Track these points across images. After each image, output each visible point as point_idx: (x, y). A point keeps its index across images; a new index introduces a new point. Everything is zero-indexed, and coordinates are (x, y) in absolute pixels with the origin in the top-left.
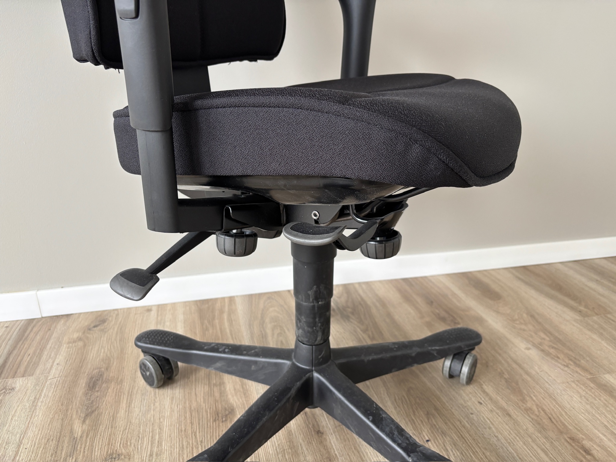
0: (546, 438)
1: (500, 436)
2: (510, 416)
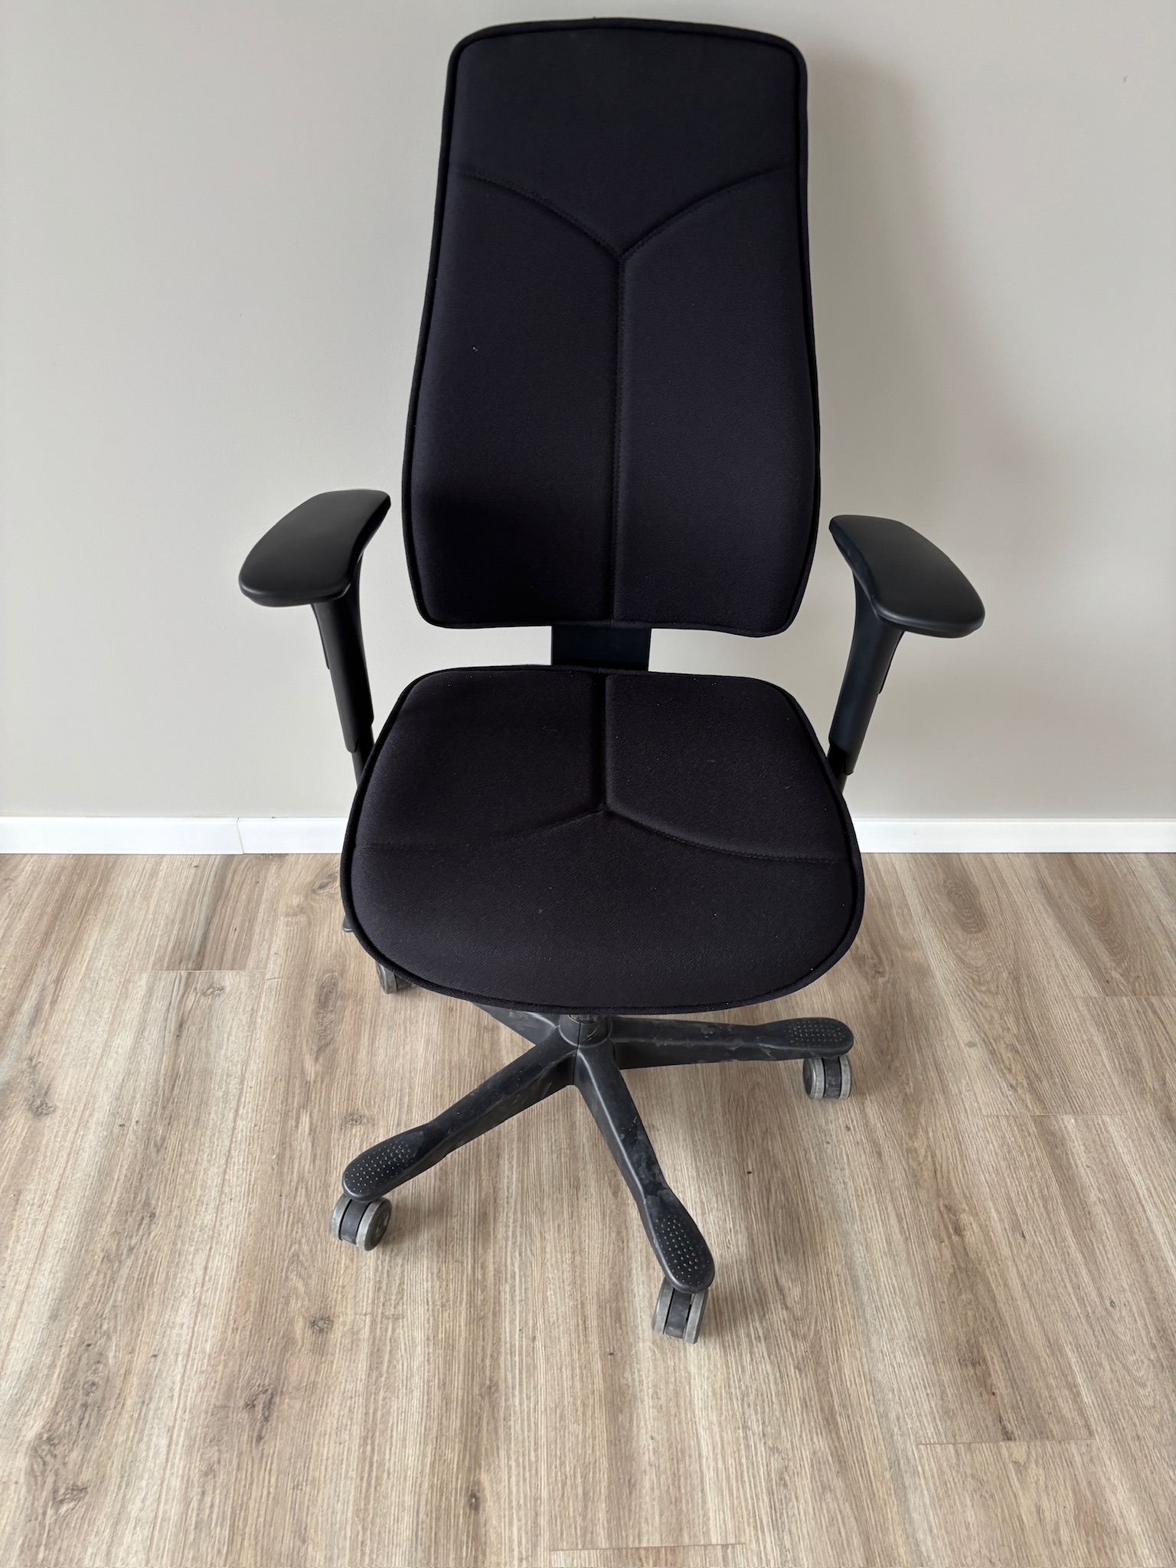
0: (913, 1198)
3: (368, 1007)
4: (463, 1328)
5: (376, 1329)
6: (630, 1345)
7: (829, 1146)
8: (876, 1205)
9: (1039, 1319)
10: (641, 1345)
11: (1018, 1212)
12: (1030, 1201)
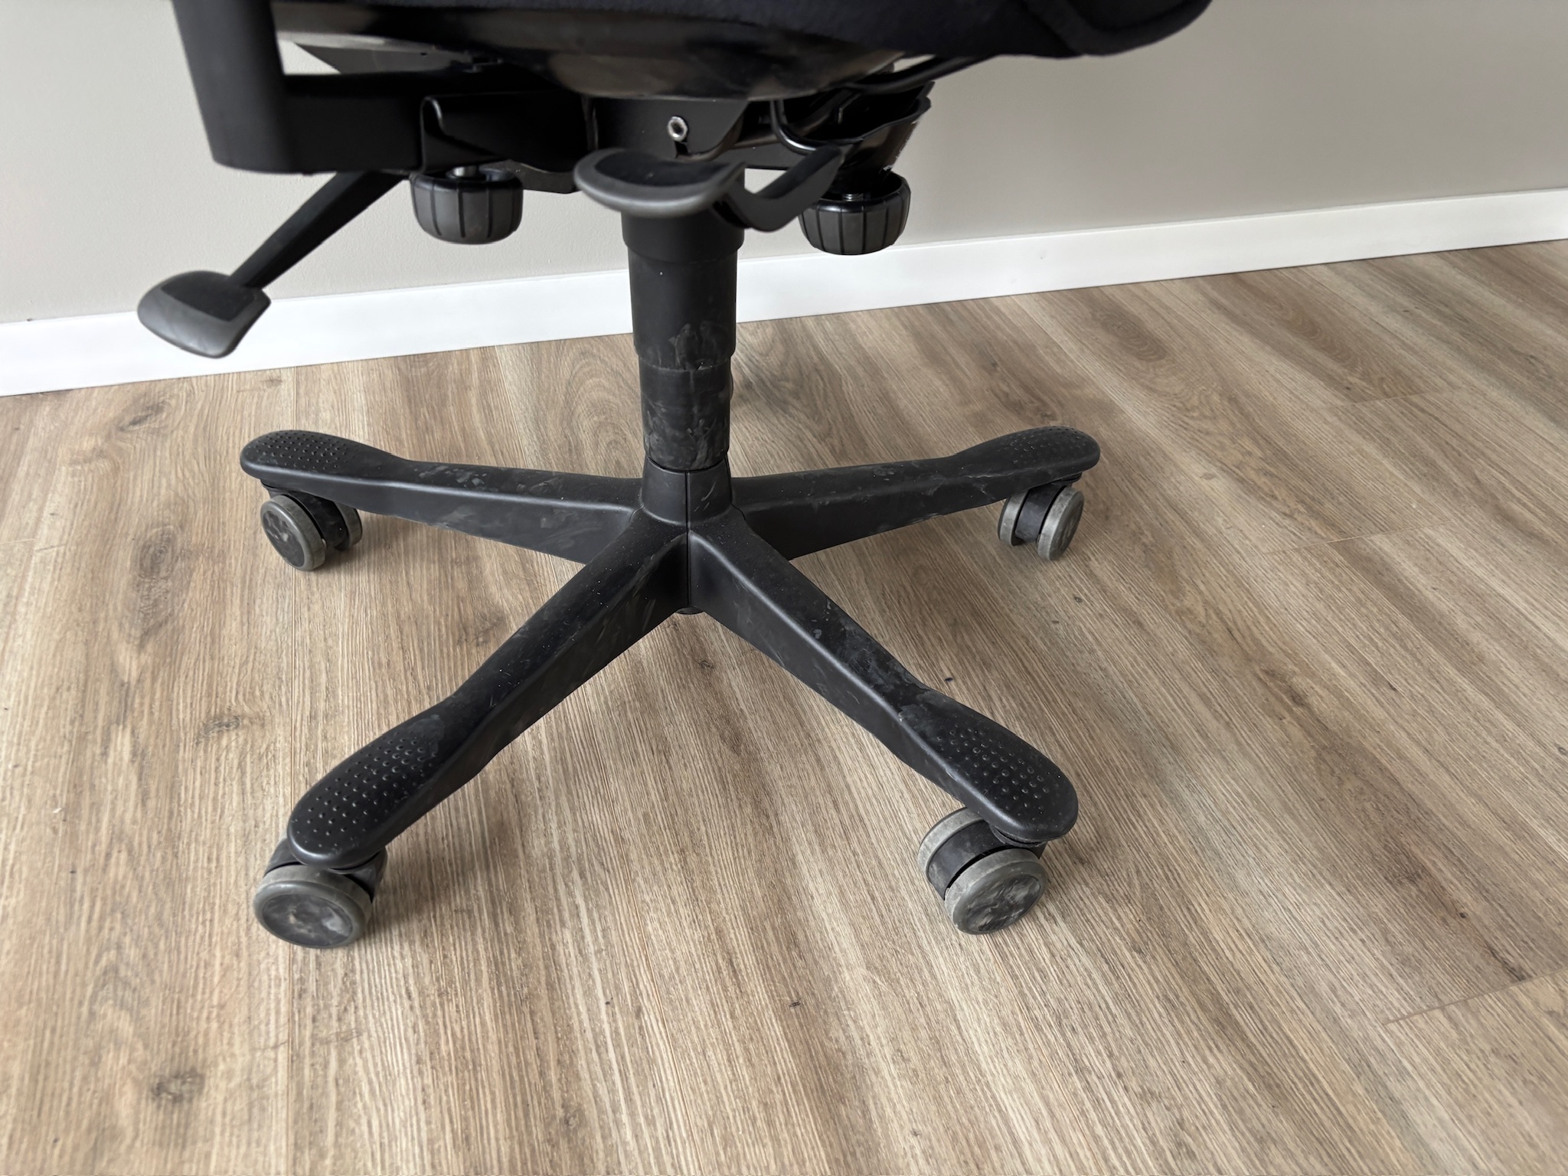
0: (1214, 672)
1: (1111, 669)
2: (1140, 624)
3: (235, 565)
4: (490, 1024)
5: (300, 1069)
6: (827, 982)
7: (1060, 626)
8: (1163, 690)
9: (1472, 793)
10: (847, 975)
11: (1371, 661)
12: (1380, 644)
